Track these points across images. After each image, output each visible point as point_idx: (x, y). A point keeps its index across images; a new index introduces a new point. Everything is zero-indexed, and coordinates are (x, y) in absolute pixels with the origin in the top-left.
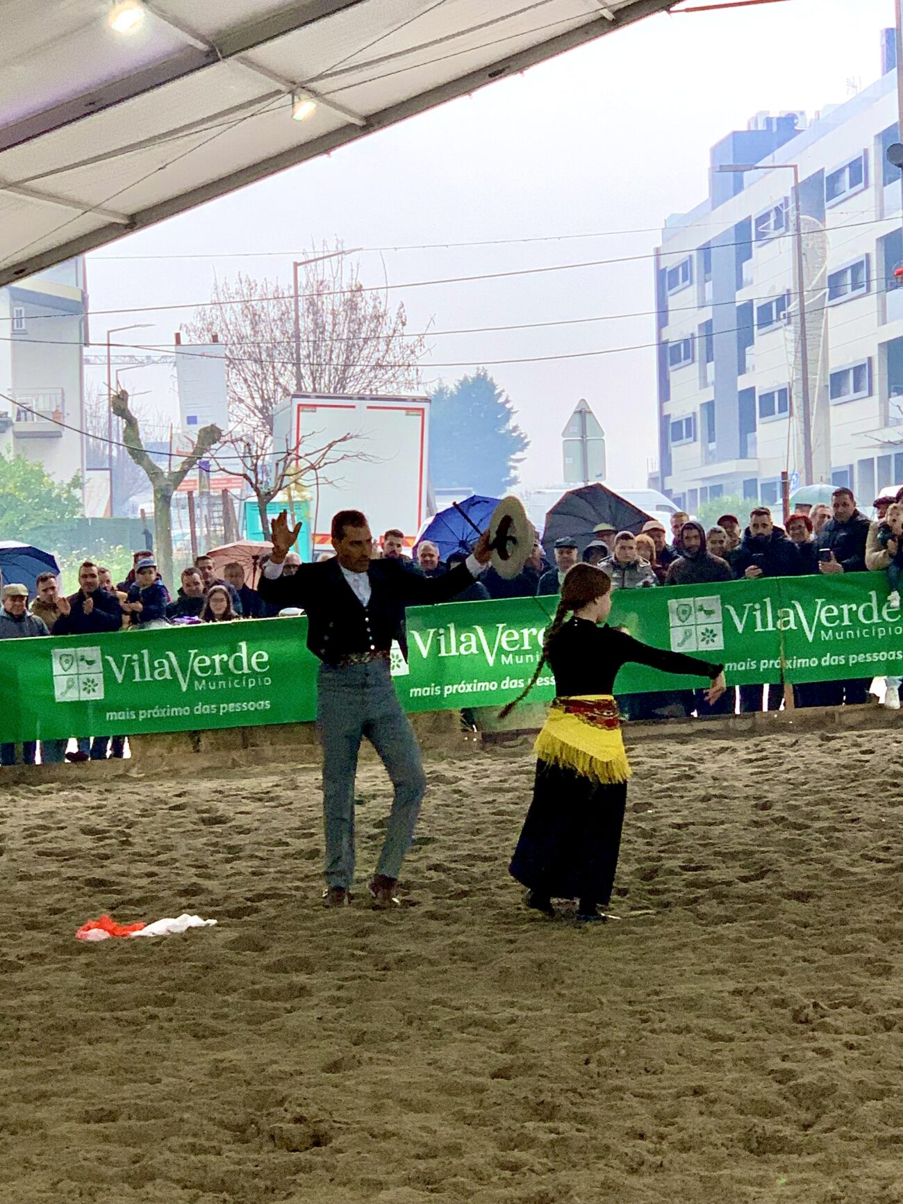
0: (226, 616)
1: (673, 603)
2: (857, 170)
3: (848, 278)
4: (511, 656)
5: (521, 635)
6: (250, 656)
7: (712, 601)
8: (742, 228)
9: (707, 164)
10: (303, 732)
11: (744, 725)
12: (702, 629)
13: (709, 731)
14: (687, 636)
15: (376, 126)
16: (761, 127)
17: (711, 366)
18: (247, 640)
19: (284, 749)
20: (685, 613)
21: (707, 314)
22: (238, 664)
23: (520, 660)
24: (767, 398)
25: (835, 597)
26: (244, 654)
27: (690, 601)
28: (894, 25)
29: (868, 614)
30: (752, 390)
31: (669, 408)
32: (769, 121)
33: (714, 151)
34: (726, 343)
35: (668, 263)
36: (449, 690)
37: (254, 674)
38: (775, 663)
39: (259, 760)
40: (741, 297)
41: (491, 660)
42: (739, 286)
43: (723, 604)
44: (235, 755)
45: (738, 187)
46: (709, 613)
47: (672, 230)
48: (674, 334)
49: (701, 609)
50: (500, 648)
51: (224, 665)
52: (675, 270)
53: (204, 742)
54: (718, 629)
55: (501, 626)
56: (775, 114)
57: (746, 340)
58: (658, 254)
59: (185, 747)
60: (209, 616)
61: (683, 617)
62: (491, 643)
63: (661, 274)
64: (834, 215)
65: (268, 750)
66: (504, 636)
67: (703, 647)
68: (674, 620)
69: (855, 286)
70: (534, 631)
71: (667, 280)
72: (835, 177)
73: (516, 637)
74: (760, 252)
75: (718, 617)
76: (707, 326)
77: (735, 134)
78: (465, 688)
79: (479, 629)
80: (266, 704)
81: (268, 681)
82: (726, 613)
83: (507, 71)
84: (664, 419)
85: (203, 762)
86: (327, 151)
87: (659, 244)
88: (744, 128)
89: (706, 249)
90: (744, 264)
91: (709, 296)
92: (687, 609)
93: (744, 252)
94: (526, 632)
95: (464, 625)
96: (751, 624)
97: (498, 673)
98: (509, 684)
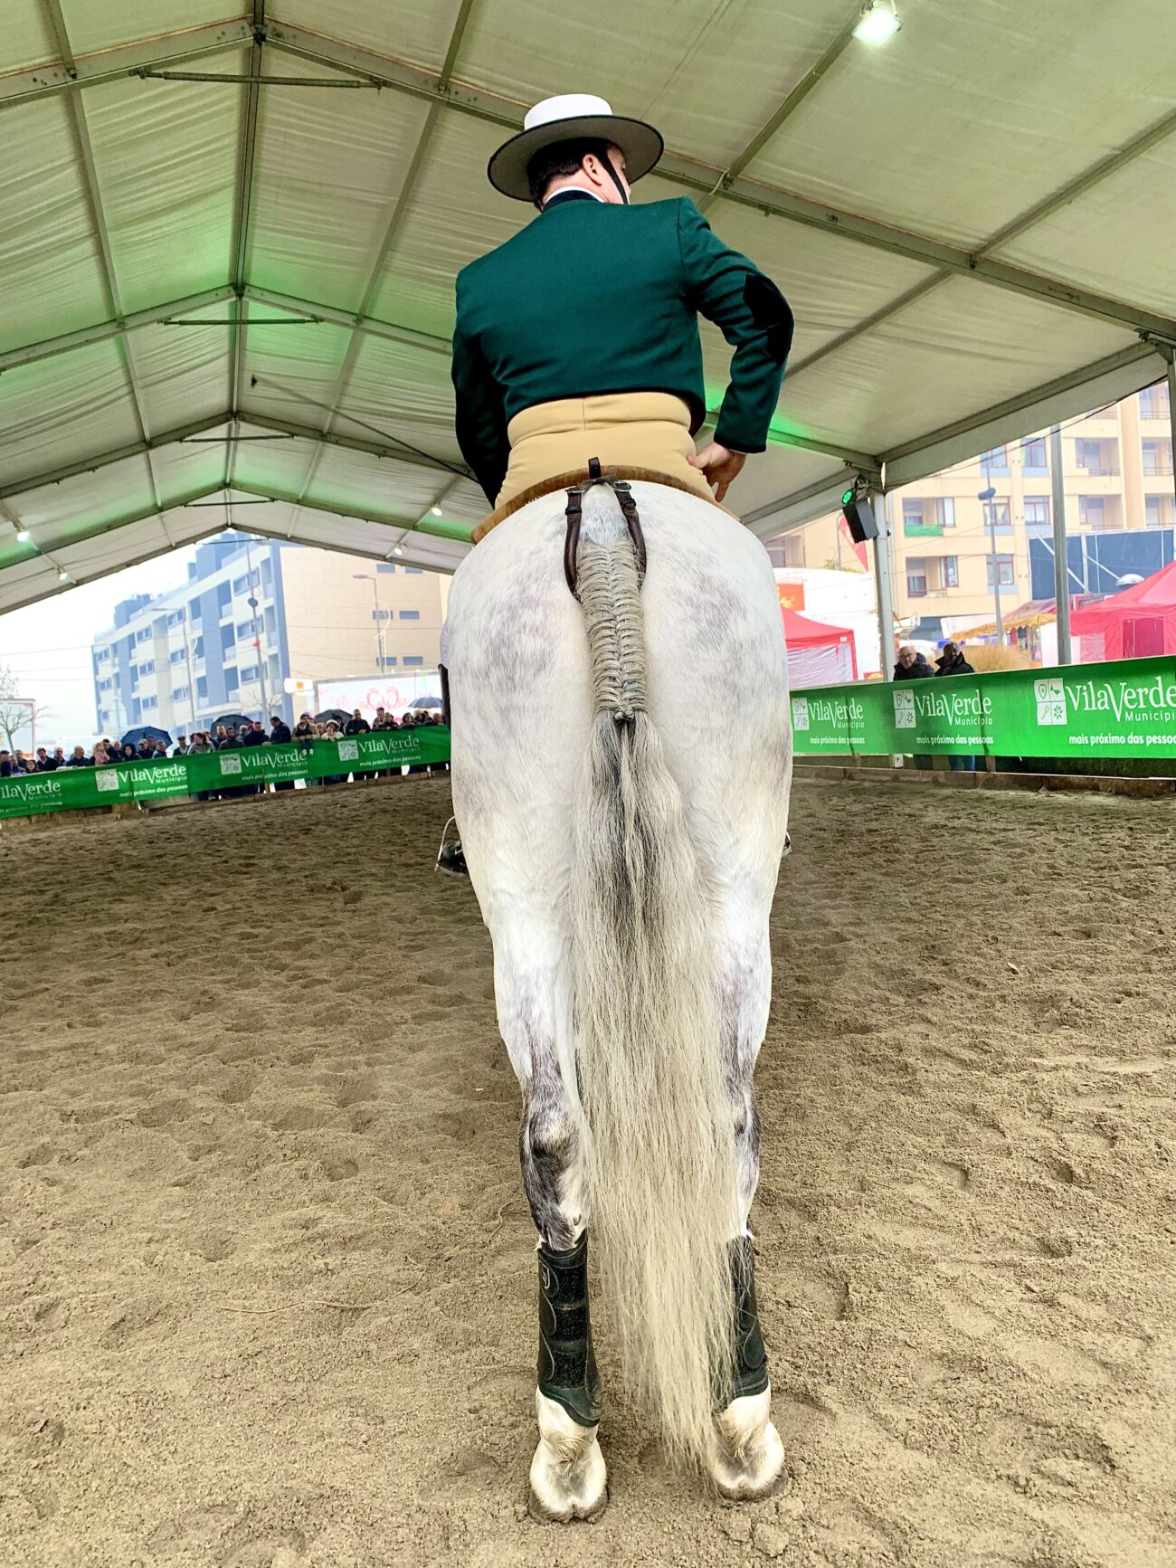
0: (34, 771)
1: (221, 757)
2: (181, 614)
3: (179, 654)
4: (159, 780)
6: (52, 786)
7: (236, 755)
8: (131, 637)
9: (114, 612)
10: (75, 812)
14: (227, 769)
15: (80, 585)
16: (135, 598)
17: (119, 690)
18: (51, 779)
19: (69, 820)
21: (117, 670)
22: (47, 788)
23: (163, 781)
24: (146, 702)
25: (284, 752)
26: (49, 785)
28: (194, 560)
29: (294, 757)
30: (139, 699)
31: (101, 707)
32: (139, 597)
33: (117, 608)
34: (126, 679)
35: (98, 650)
36: (135, 794)
37: (54, 792)
38: (260, 776)
39: (58, 825)
40: (132, 663)
41: (152, 782)
42: (131, 658)
43: (241, 755)
44: (47, 824)
45: (128, 621)
47: (97, 639)
48: (102, 677)
51: (41, 790)
52: (101, 654)
53: (34, 819)
56: (141, 593)
57: (135, 678)
58: (92, 647)
59: (24, 822)
60: (28, 771)
63: (94, 655)
64: (171, 632)
65: (60, 819)
68: (222, 763)
69: (182, 658)
71: (98, 658)
72: (171, 618)
74: (139, 646)
75: (239, 761)
76: (117, 676)
77: (126, 602)
78: (142, 793)
80: (61, 803)
81: (60, 795)
82: (242, 760)
84: (99, 712)
85: (34, 827)
87: (93, 643)
88: (128, 599)
89: (114, 646)
90: (133, 651)
91: (117, 660)
93: (132, 646)
95: (140, 769)
96: (251, 763)
97: (156, 786)
98: (159, 790)
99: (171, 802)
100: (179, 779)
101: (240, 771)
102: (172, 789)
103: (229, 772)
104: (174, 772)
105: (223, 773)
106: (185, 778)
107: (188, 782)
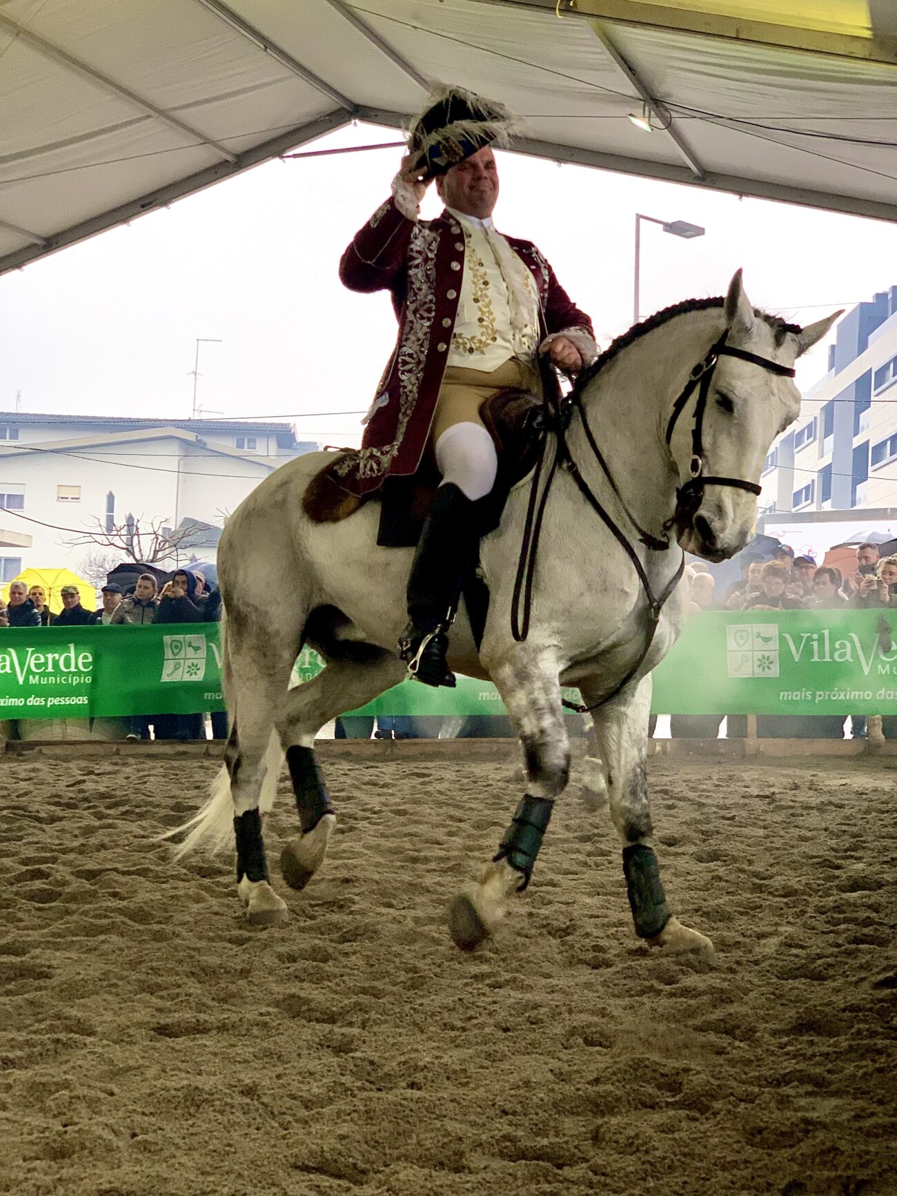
1: (167, 639)
4: (37, 677)
5: (46, 659)
11: (215, 750)
12: (189, 663)
13: (185, 753)
15: (54, 246)
20: (177, 647)
23: (44, 681)
27: (180, 637)
41: (21, 682)
43: (207, 642)
46: (197, 649)
49: (190, 645)
50: (29, 670)
54: (202, 664)
55: (30, 650)
61: (176, 651)
62: (22, 665)
66: (33, 658)
67: (187, 678)
68: (168, 653)
70: (57, 656)
73: (42, 660)
75: (203, 653)
79: (12, 650)
82: (209, 649)
83: (154, 203)
86: (19, 266)
92: (179, 644)
94: (50, 656)
97: (26, 691)
98: (33, 701)
99: (55, 732)
100: (76, 681)
101: (199, 677)
102: (56, 701)
103: (177, 677)
104: (67, 665)
105: (165, 679)
106: (88, 680)
107: (92, 690)
